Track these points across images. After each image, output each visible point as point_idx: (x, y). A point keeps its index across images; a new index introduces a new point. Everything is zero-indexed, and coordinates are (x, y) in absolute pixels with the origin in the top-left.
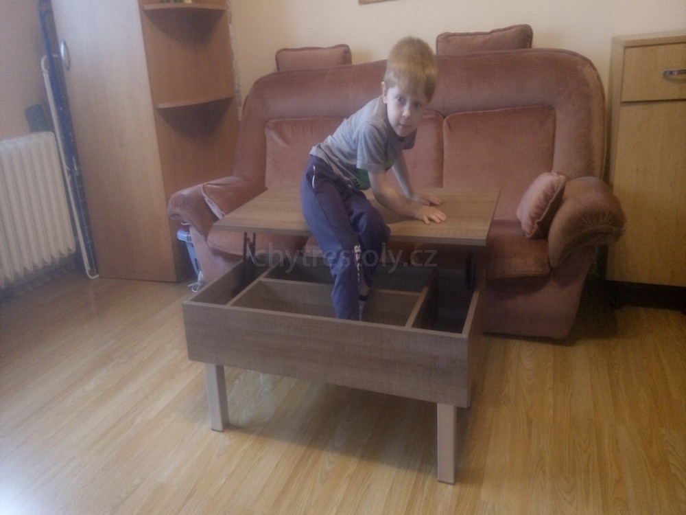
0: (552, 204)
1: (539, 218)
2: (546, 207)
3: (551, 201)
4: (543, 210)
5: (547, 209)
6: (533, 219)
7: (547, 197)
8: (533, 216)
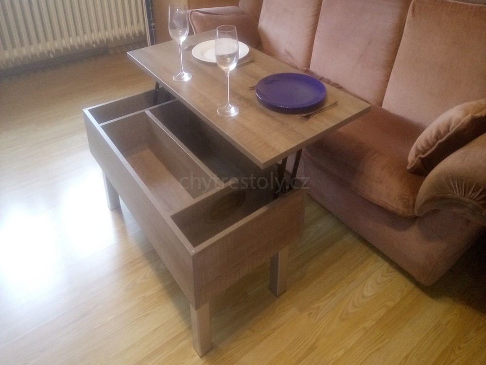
0: (440, 144)
1: (423, 154)
2: (434, 144)
3: (440, 141)
4: (431, 147)
5: (434, 148)
6: (418, 152)
7: (438, 136)
8: (420, 149)
